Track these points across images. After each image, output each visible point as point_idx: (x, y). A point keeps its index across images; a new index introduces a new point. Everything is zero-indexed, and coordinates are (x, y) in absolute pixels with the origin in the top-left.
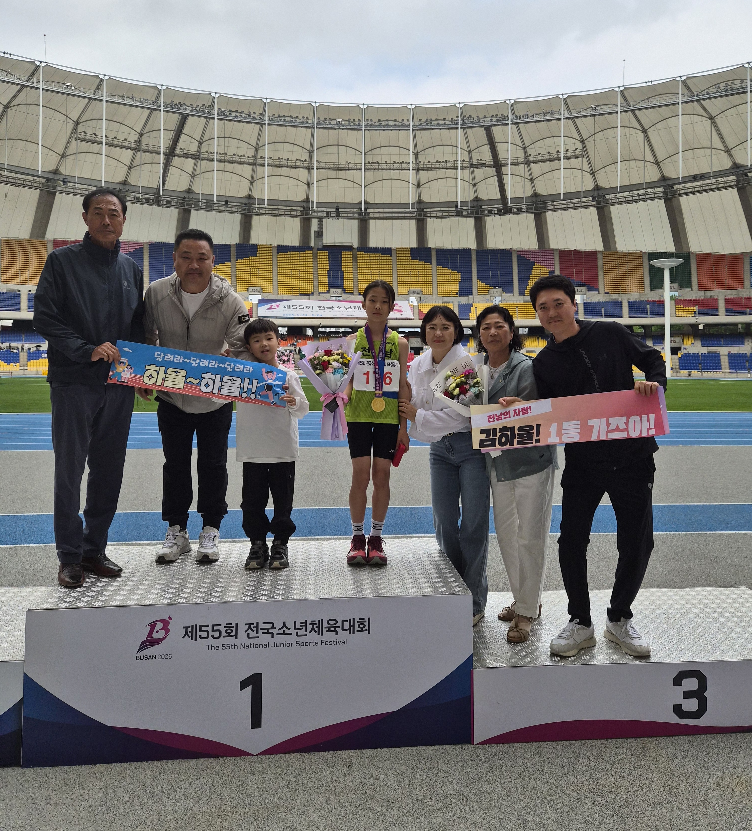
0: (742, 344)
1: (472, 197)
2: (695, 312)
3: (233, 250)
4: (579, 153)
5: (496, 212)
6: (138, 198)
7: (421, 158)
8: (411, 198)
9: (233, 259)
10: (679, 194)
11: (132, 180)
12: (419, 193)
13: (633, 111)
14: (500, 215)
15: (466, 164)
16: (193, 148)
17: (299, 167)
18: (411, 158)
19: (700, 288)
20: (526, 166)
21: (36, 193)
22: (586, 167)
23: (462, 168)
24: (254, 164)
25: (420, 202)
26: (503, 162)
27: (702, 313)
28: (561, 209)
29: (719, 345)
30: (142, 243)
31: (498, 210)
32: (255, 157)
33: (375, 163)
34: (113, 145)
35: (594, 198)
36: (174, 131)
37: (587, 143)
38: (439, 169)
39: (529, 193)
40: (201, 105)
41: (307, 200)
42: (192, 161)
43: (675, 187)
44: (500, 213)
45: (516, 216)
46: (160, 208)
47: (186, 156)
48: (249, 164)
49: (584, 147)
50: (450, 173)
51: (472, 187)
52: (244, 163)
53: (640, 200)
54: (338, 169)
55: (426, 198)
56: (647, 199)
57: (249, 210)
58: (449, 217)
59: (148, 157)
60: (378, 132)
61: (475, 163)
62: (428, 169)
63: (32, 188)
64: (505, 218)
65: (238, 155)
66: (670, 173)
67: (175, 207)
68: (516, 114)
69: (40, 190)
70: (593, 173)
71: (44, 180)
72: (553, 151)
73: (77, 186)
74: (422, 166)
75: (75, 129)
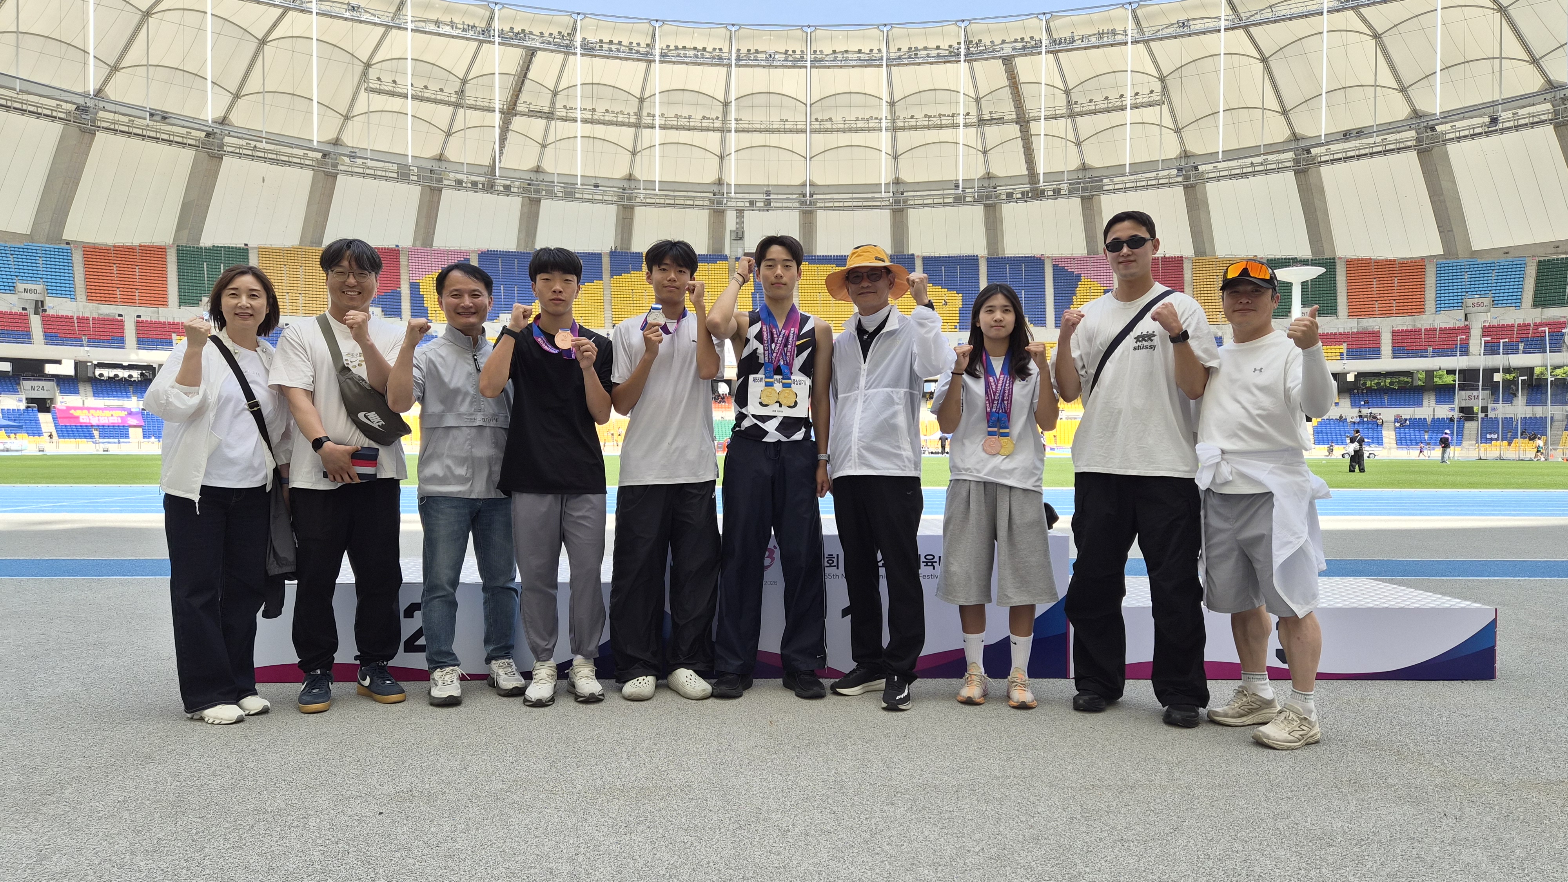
0: (1420, 404)
1: (981, 172)
2: (1341, 354)
3: (606, 261)
4: (1156, 97)
5: (1019, 196)
6: (460, 182)
7: (900, 112)
8: (884, 176)
9: (606, 274)
10: (1319, 163)
11: (451, 154)
12: (896, 168)
13: (1246, 28)
14: (1026, 201)
15: (973, 119)
16: (544, 104)
17: (708, 129)
18: (885, 111)
19: (1351, 315)
20: (1069, 120)
21: (308, 175)
22: (1168, 121)
23: (966, 126)
24: (638, 126)
25: (897, 182)
26: (1031, 115)
27: (1353, 354)
28: (1125, 190)
29: (1382, 405)
30: (467, 252)
31: (1023, 193)
32: (639, 115)
33: (827, 120)
34: (421, 99)
35: (1180, 170)
36: (515, 75)
37: (1169, 82)
38: (928, 127)
39: (1074, 163)
40: (555, 33)
41: (720, 182)
42: (543, 122)
43: (1314, 151)
44: (1025, 197)
45: (1051, 202)
46: (494, 196)
47: (532, 114)
48: (629, 125)
49: (1164, 88)
50: (945, 135)
51: (980, 156)
52: (623, 124)
53: (1254, 173)
54: (768, 131)
55: (906, 176)
56: (1266, 172)
57: (630, 199)
58: (944, 204)
59: (474, 117)
60: (831, 70)
61: (986, 117)
62: (910, 128)
63: (301, 168)
64: (1034, 205)
65: (613, 112)
66: (1305, 127)
67: (517, 194)
68: (1054, 37)
69: (313, 169)
70: (1178, 131)
71: (319, 155)
72: (1113, 95)
73: (370, 163)
74: (902, 124)
75: (365, 74)
